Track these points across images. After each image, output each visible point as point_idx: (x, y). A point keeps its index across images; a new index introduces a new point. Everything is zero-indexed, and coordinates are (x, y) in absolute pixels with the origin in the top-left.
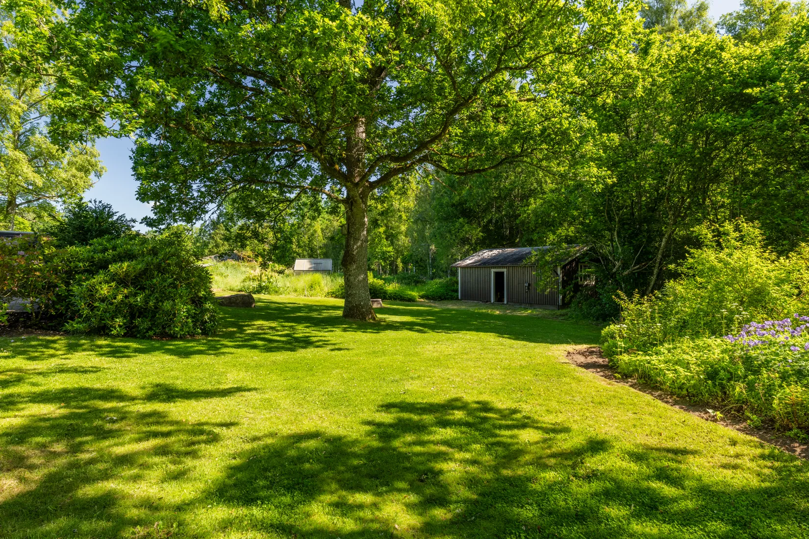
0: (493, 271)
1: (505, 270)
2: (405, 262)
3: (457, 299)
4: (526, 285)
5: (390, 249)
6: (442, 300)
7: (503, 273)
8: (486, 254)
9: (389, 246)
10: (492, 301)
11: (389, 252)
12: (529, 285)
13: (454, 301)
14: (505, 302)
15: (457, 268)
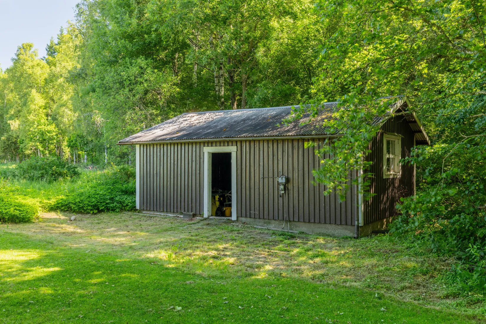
0: (208, 150)
1: (232, 149)
2: (72, 146)
3: (133, 209)
4: (282, 180)
5: (52, 127)
6: (100, 211)
7: (228, 155)
8: (193, 119)
9: (50, 124)
10: (206, 215)
11: (49, 132)
12: (288, 180)
13: (125, 215)
14: (234, 217)
15: (132, 145)
